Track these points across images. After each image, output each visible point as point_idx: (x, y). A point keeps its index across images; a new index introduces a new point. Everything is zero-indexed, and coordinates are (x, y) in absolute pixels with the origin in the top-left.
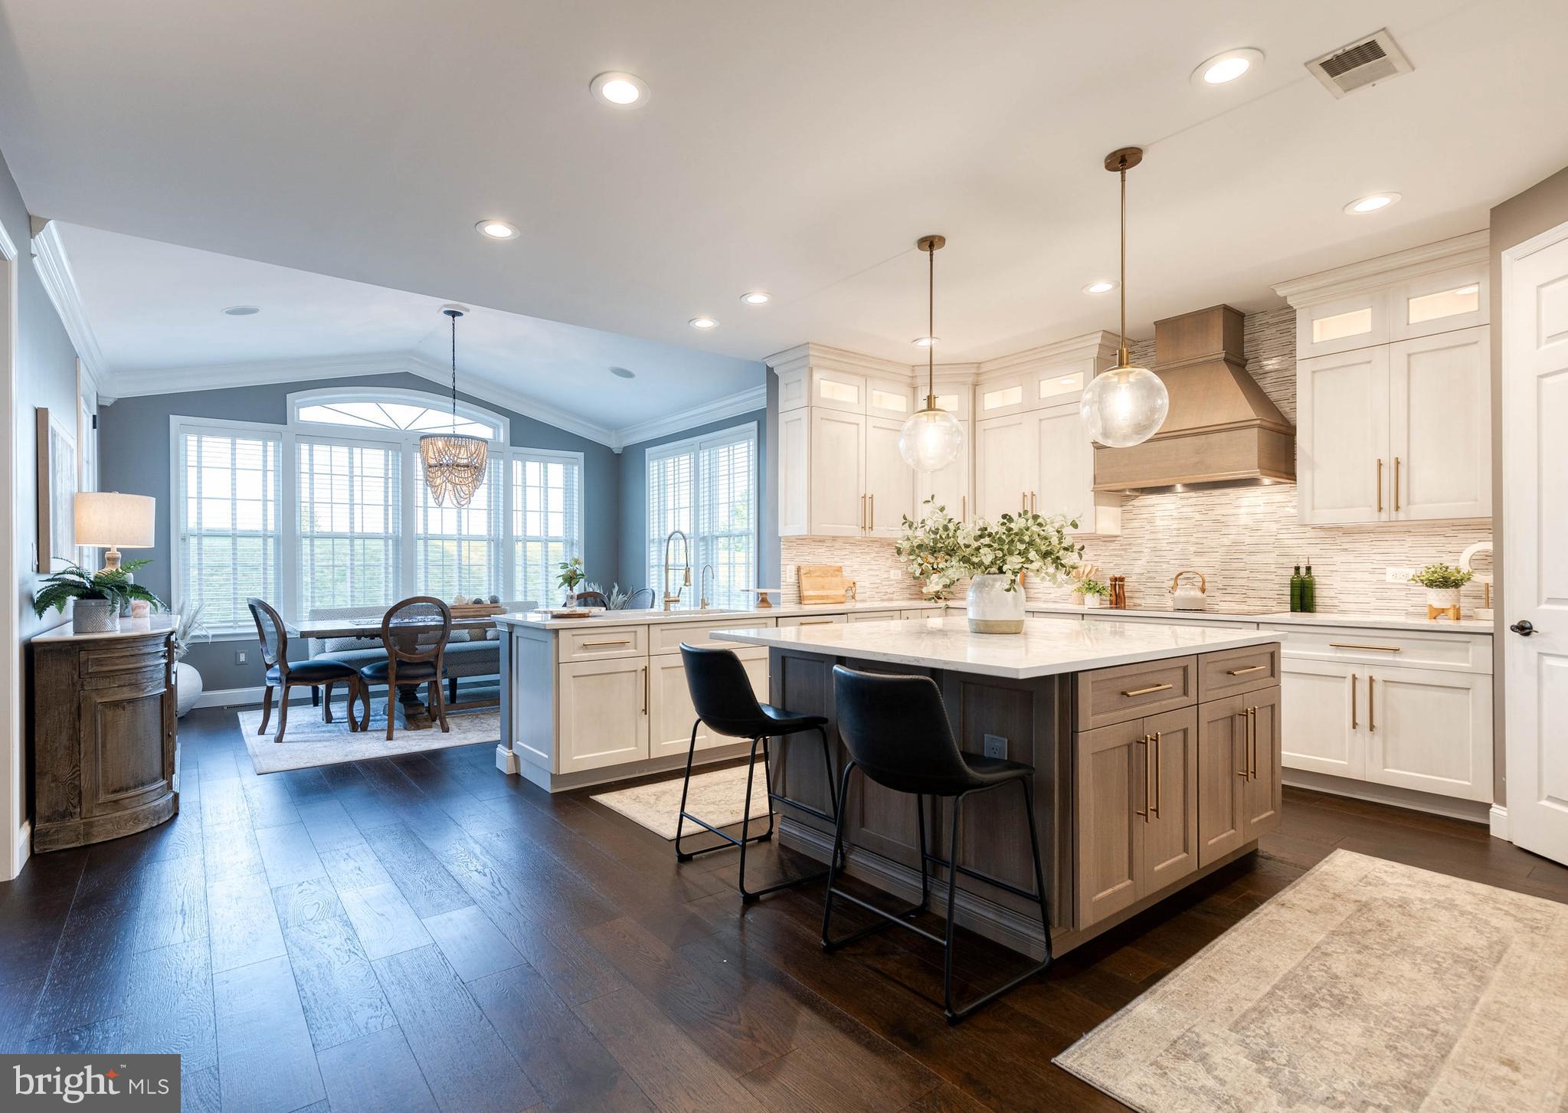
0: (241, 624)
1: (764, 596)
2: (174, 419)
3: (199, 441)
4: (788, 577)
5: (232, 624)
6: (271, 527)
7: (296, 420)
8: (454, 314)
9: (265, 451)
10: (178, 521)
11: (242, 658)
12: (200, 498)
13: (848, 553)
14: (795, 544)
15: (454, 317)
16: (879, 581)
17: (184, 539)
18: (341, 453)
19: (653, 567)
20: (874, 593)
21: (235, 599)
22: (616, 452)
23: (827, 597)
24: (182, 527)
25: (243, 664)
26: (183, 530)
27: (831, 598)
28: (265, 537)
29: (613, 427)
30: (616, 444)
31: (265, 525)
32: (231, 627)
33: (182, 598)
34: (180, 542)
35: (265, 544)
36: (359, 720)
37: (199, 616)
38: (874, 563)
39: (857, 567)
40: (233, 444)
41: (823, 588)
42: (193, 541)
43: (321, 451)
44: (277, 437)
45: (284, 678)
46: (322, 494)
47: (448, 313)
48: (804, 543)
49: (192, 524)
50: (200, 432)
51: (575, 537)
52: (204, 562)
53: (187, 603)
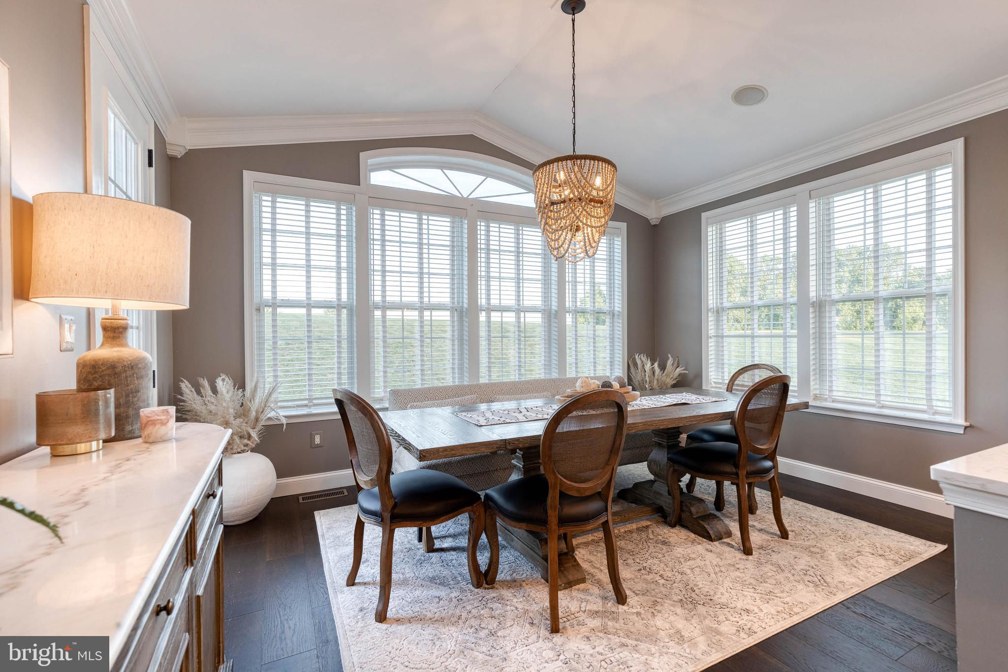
0: (315, 402)
2: (249, 176)
3: (274, 202)
5: (306, 402)
6: (344, 297)
7: (368, 182)
8: (575, 6)
9: (339, 214)
10: (252, 292)
11: (317, 440)
12: (274, 266)
15: (574, 13)
17: (258, 310)
18: (410, 220)
19: (711, 337)
21: (310, 375)
22: (653, 222)
24: (256, 295)
25: (318, 446)
26: (256, 300)
28: (339, 307)
29: (654, 195)
30: (653, 213)
31: (339, 294)
32: (306, 406)
33: (256, 375)
34: (254, 312)
35: (339, 315)
36: (483, 568)
37: (274, 396)
40: (307, 206)
42: (268, 311)
43: (392, 216)
44: (350, 200)
45: (387, 516)
46: (392, 264)
49: (267, 295)
50: (275, 192)
51: (617, 309)
52: (279, 334)
53: (261, 380)
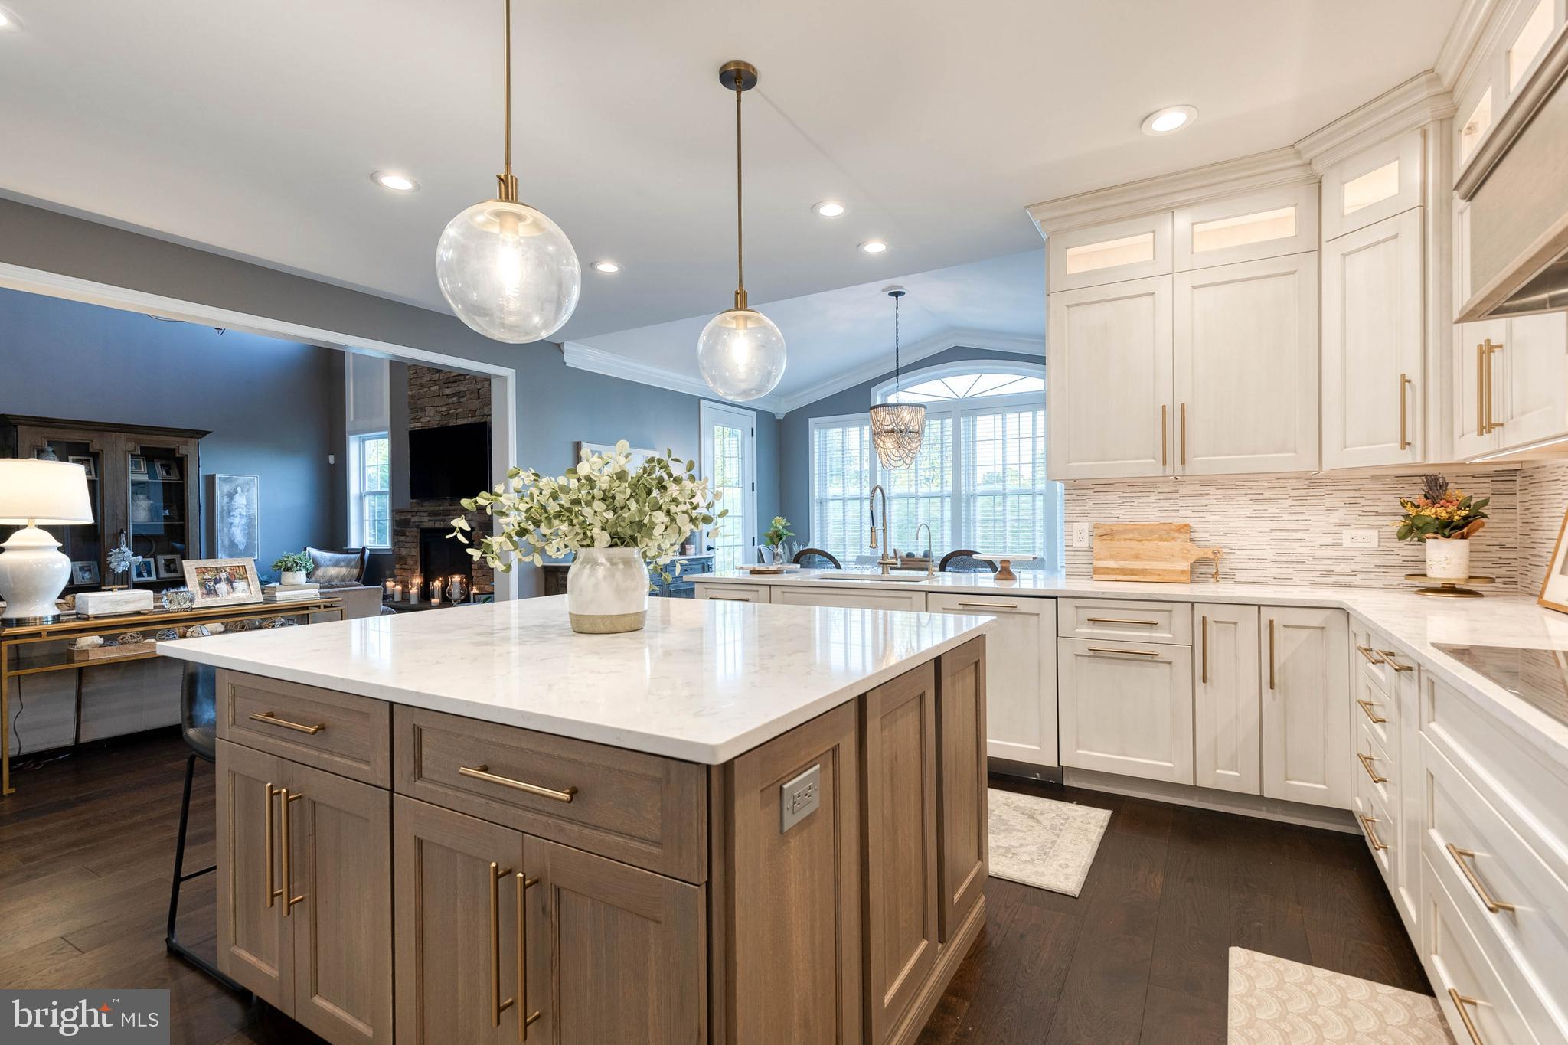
1: (1004, 565)
4: (1075, 538)
8: (896, 294)
13: (1214, 502)
14: (1090, 492)
15: (897, 297)
16: (1306, 550)
20: (1291, 571)
23: (1143, 572)
27: (1156, 575)
38: (1286, 516)
39: (1240, 524)
41: (1137, 557)
47: (892, 294)
48: (1111, 489)
